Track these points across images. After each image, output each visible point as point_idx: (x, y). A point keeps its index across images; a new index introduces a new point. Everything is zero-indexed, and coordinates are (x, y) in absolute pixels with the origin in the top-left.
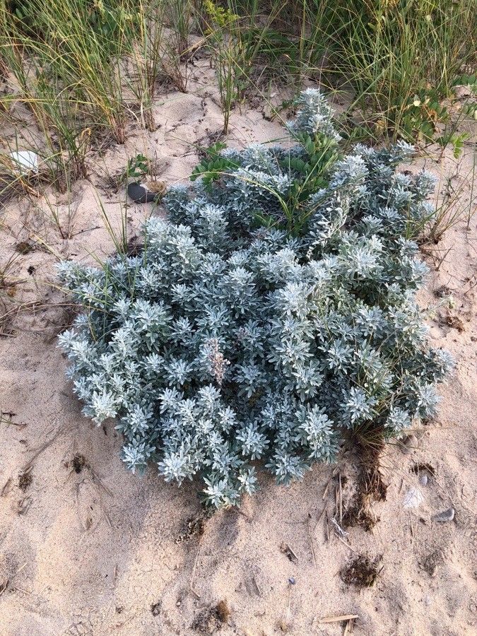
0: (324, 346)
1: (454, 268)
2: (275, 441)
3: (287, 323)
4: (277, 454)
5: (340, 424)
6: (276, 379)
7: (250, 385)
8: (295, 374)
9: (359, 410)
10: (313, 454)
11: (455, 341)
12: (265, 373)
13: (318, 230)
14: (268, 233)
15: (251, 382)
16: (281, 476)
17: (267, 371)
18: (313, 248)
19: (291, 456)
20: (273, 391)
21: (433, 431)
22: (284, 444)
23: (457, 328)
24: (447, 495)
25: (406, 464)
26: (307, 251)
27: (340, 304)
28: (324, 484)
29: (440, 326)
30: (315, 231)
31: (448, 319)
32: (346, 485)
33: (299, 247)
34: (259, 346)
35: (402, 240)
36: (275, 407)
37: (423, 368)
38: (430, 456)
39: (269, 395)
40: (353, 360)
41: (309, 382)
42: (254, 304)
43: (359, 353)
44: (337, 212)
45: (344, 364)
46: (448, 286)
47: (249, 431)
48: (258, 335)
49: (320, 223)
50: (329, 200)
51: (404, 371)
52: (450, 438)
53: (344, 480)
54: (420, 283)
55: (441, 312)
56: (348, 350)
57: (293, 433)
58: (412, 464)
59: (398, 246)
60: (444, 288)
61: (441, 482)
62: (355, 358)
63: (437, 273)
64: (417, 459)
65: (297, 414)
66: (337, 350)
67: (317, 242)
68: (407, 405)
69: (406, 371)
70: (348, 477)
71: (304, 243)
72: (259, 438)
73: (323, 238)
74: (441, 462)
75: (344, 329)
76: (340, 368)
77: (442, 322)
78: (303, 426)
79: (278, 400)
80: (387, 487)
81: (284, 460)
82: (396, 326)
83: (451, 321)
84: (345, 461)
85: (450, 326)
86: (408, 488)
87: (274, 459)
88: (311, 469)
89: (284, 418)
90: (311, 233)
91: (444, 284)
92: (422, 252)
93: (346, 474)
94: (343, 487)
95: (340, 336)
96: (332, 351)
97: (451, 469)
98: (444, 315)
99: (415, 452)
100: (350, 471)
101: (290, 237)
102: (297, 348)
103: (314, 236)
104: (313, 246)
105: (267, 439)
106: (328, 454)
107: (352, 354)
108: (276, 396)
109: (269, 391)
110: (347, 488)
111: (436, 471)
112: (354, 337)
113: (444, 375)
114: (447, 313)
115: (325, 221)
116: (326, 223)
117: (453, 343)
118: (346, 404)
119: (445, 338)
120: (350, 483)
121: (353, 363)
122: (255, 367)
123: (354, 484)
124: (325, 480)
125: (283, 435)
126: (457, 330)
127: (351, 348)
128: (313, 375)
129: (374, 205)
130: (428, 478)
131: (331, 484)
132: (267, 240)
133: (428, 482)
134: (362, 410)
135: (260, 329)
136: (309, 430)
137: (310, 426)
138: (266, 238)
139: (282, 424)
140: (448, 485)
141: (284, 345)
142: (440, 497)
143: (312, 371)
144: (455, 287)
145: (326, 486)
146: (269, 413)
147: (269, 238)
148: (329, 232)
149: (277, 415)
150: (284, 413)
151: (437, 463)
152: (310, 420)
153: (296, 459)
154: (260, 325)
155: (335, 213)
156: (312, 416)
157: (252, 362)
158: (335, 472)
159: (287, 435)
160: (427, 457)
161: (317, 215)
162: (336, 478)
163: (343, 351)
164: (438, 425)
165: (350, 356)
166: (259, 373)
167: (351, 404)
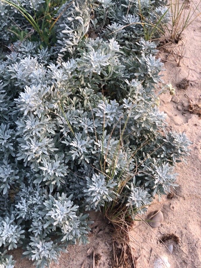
0: (67, 140)
1: (194, 62)
2: (30, 230)
3: (28, 122)
4: (32, 241)
5: (88, 208)
6: (28, 174)
7: (5, 183)
8: (41, 168)
9: (99, 193)
10: (65, 238)
11: (196, 125)
12: (18, 171)
13: (64, 39)
14: (22, 45)
15: (5, 180)
16: (37, 261)
17: (20, 169)
18: (62, 56)
19: (45, 242)
20: (27, 185)
21: (177, 205)
22: (37, 232)
23: (197, 114)
24: (190, 259)
25: (154, 236)
26: (57, 58)
27: (85, 102)
28: (80, 263)
29: (183, 114)
30: (61, 40)
31: (190, 107)
32: (99, 262)
33: (49, 55)
34: (10, 146)
35: (142, 42)
36: (28, 199)
37: (163, 151)
38: (175, 227)
39: (23, 190)
40: (94, 150)
41: (55, 174)
42: (6, 109)
43: (99, 144)
44: (78, 21)
45: (86, 155)
46: (188, 79)
47: (5, 224)
48: (9, 136)
49: (64, 31)
50: (70, 10)
51: (146, 155)
52: (192, 209)
53: (97, 257)
54: (156, 77)
55: (183, 102)
56: (88, 141)
57: (44, 221)
58: (159, 236)
59: (139, 47)
60: (185, 80)
61: (185, 249)
62: (95, 148)
63: (178, 68)
64: (164, 231)
65: (46, 203)
66: (79, 142)
67: (64, 50)
68: (146, 185)
69: (148, 155)
70: (101, 254)
71: (54, 51)
72: (14, 230)
73: (69, 46)
74: (184, 231)
75: (86, 124)
76: (82, 158)
77: (185, 110)
78: (50, 213)
79: (31, 193)
80: (136, 258)
81: (39, 246)
82: (129, 115)
83: (191, 108)
84: (99, 240)
85: (191, 113)
86: (157, 257)
87: (30, 246)
88: (67, 251)
89: (36, 208)
90: (59, 41)
91: (185, 77)
92: (165, 52)
93: (100, 251)
94: (96, 263)
95: (81, 129)
96: (74, 144)
97: (194, 236)
98: (186, 104)
99: (162, 225)
100: (102, 249)
101: (41, 47)
102: (40, 144)
103: (62, 44)
104: (62, 53)
105: (22, 229)
106: (79, 236)
107: (93, 145)
108: (29, 189)
109: (23, 185)
110: (101, 264)
111: (180, 239)
112: (93, 129)
113: (181, 155)
114: (189, 102)
115: (69, 30)
116: (70, 32)
117: (194, 127)
118: (88, 189)
119: (187, 124)
120: (103, 259)
121: (93, 152)
122: (8, 166)
123: (106, 260)
124: (81, 259)
125: (35, 224)
126: (197, 116)
127: (91, 139)
128: (59, 168)
129: (119, 14)
130: (174, 247)
131: (87, 262)
132: (21, 52)
133: (174, 250)
134: (102, 193)
135: (11, 131)
136: (55, 216)
137: (56, 212)
138: (20, 50)
139: (34, 215)
140: (191, 250)
141: (28, 142)
142: (184, 261)
143: (57, 164)
144: (195, 78)
145: (82, 265)
146: (22, 206)
147: (23, 49)
148: (74, 40)
149: (29, 206)
150: (36, 204)
151: (181, 232)
152: (56, 207)
153: (50, 244)
154: (11, 127)
155: (76, 22)
156: (57, 204)
157: (5, 162)
158: (89, 251)
159: (40, 223)
160: (173, 229)
161: (61, 25)
162: (90, 256)
163: (84, 142)
164: (181, 199)
165: (90, 146)
166: (12, 171)
167: (93, 188)
